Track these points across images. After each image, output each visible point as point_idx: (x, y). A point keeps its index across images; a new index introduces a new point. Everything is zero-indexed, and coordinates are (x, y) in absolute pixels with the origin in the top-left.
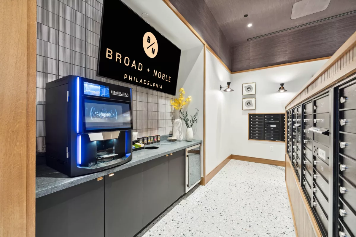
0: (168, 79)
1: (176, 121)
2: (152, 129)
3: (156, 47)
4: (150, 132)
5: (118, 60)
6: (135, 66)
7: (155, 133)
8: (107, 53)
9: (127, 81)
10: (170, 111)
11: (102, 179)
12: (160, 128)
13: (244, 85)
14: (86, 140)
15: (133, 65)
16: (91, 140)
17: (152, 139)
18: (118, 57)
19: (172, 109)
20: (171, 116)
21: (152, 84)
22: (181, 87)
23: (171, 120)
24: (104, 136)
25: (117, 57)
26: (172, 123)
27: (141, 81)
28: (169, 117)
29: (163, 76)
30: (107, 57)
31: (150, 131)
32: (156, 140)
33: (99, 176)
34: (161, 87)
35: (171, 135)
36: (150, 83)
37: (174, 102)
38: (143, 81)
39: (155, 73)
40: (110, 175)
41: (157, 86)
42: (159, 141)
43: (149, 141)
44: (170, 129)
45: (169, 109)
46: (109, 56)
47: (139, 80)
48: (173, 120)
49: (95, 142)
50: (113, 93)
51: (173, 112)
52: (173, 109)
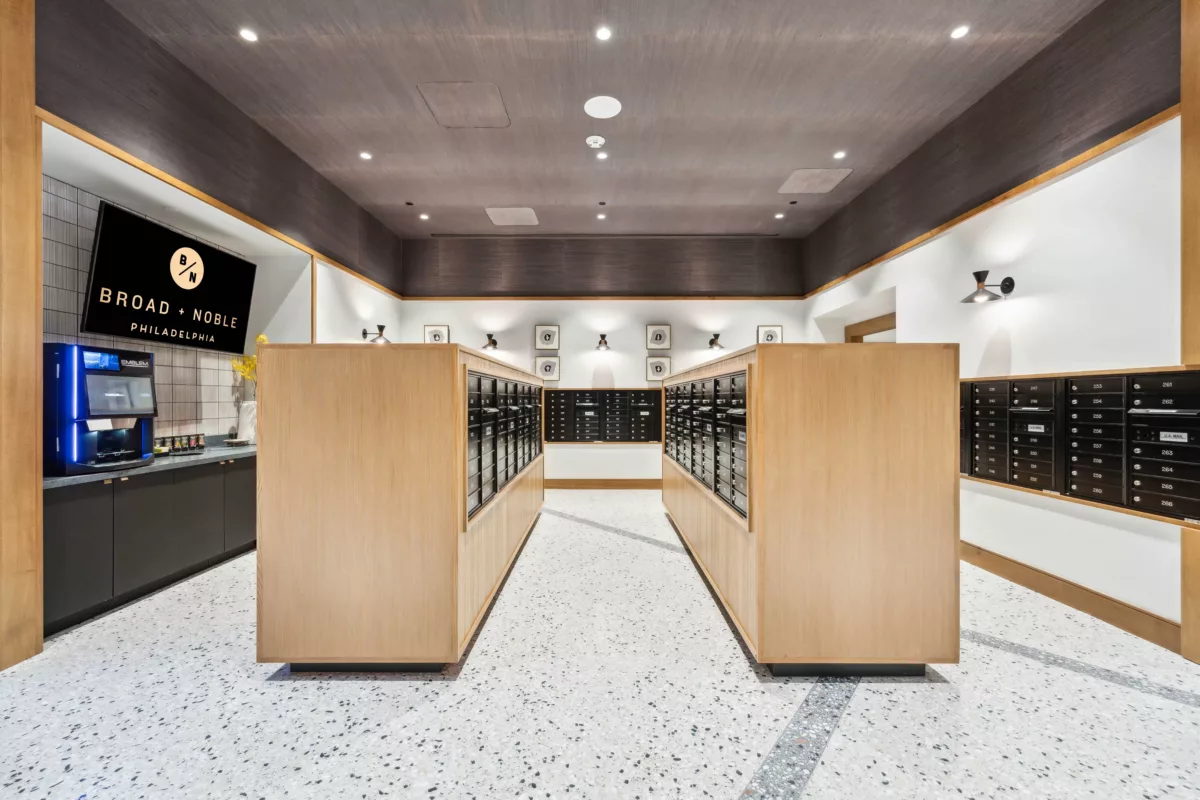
0: (229, 322)
1: (245, 405)
2: (183, 422)
3: (199, 270)
4: (177, 428)
5: (121, 302)
6: (153, 307)
7: (191, 430)
8: (102, 295)
9: (137, 335)
10: (231, 382)
11: (110, 482)
12: (203, 421)
13: (428, 329)
14: (83, 429)
15: (149, 307)
16: (90, 429)
17: (185, 441)
18: (122, 297)
19: (235, 380)
20: (233, 393)
21: (190, 336)
22: (260, 334)
23: (232, 404)
24: (113, 424)
25: (119, 298)
26: (235, 409)
27: (165, 332)
28: (227, 396)
29: (216, 319)
30: (102, 300)
31: (180, 425)
32: (193, 444)
33: (107, 478)
34: (212, 339)
35: (233, 435)
36: (184, 334)
37: (241, 363)
38: (169, 332)
39: (197, 314)
40: (123, 479)
41: (201, 338)
42: (202, 447)
43: (178, 445)
44: (232, 423)
45: (228, 380)
46: (105, 298)
47: (160, 331)
48: (238, 403)
49: (96, 433)
50: (124, 362)
51: (238, 384)
52: (240, 379)
